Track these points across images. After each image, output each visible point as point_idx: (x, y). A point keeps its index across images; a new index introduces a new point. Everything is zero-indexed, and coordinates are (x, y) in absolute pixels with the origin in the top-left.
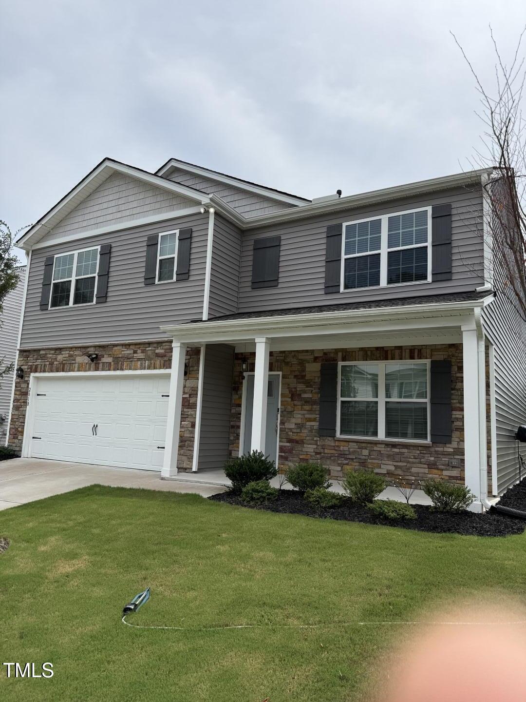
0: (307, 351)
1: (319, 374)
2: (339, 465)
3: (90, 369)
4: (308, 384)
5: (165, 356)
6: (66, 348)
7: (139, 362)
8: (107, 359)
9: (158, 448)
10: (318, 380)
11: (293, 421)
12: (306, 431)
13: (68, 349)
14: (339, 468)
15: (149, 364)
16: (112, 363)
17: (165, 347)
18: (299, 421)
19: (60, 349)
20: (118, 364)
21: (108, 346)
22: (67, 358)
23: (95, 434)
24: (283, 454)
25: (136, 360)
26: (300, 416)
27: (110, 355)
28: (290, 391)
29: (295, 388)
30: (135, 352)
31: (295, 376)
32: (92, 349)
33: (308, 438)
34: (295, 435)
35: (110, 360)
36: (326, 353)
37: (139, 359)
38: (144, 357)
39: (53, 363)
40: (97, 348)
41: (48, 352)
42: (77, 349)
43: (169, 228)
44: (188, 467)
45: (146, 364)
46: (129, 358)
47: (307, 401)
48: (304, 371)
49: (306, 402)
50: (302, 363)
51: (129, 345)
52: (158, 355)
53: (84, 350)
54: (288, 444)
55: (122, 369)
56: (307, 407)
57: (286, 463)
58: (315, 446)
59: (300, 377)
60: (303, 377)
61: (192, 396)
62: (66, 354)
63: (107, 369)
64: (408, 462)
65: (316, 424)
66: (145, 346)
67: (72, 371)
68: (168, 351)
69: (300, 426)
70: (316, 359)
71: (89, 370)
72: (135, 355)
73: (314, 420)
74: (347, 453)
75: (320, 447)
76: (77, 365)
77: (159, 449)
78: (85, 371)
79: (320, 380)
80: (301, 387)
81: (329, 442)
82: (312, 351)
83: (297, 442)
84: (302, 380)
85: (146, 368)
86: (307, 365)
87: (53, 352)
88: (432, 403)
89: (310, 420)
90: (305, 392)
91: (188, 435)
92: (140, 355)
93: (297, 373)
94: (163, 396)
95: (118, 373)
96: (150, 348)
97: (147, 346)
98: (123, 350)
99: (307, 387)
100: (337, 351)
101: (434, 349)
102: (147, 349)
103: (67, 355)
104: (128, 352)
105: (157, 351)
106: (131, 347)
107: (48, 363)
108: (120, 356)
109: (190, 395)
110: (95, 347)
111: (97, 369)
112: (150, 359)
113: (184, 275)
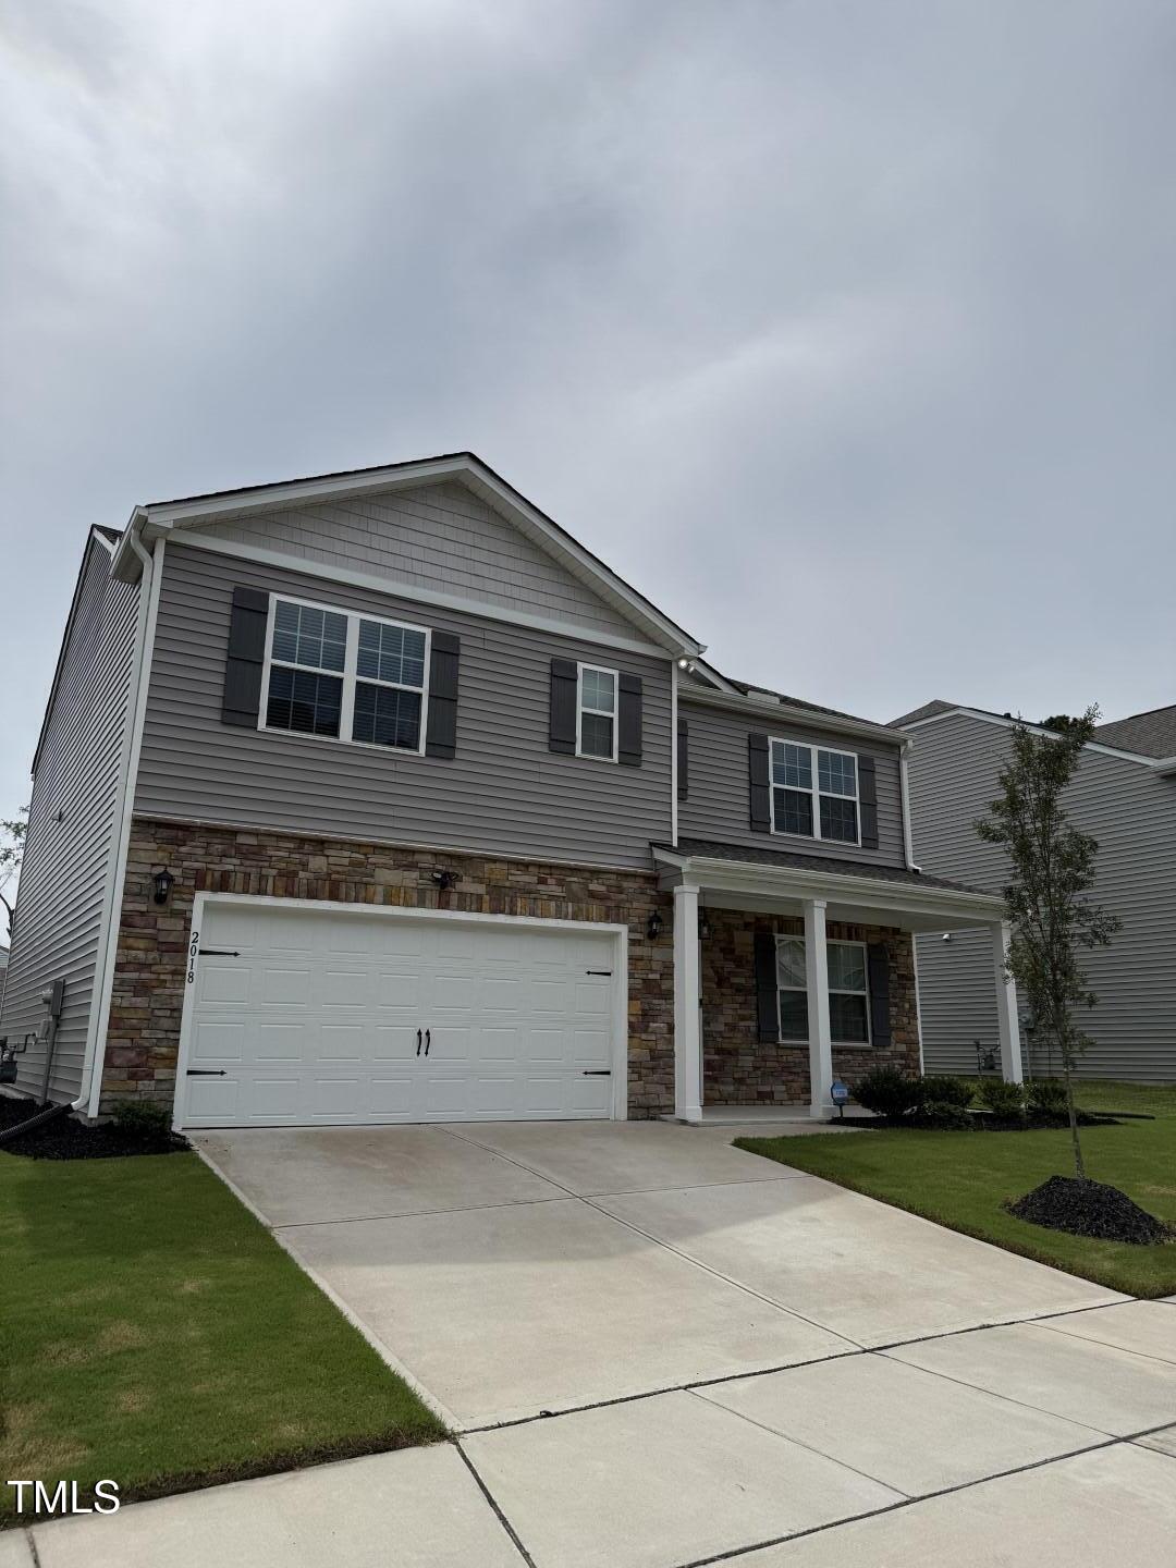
0: (735, 912)
1: (751, 949)
2: (784, 1083)
3: (424, 902)
4: (739, 962)
5: (608, 898)
6: (342, 844)
7: (553, 904)
8: (467, 886)
9: (586, 1073)
10: (751, 958)
11: (722, 1019)
12: (740, 1035)
13: (346, 847)
14: (783, 1088)
15: (576, 908)
16: (487, 898)
17: (608, 883)
18: (730, 1020)
19: (321, 844)
20: (500, 899)
21: (470, 858)
22: (346, 869)
23: (423, 1051)
24: (710, 1073)
25: (545, 897)
26: (730, 1012)
27: (480, 880)
28: (716, 972)
29: (722, 968)
30: (542, 881)
31: (722, 950)
32: (429, 857)
33: (744, 1046)
34: (727, 1041)
35: (481, 889)
36: (759, 918)
37: (552, 897)
38: (564, 894)
39: (295, 874)
40: (442, 858)
41: (267, 841)
42: (377, 851)
43: (595, 660)
44: (668, 1103)
45: (570, 910)
46: (527, 892)
47: (739, 990)
48: (732, 942)
49: (737, 990)
50: (728, 928)
51: (527, 865)
52: (592, 895)
53: (400, 857)
54: (716, 1057)
55: (513, 913)
56: (740, 999)
57: (716, 1086)
58: (752, 1058)
59: (728, 951)
60: (732, 951)
61: (665, 977)
62: (343, 858)
63: (474, 907)
64: (854, 1072)
65: (752, 1024)
66: (564, 872)
67: (365, 902)
68: (614, 889)
69: (732, 1027)
70: (747, 926)
71: (421, 904)
72: (541, 887)
73: (750, 1018)
74: (792, 1064)
75: (759, 1059)
76: (380, 889)
77: (588, 1076)
78: (407, 904)
79: (753, 957)
80: (730, 966)
81: (771, 1051)
82: (742, 913)
83: (730, 1053)
84: (728, 957)
85: (570, 917)
86: (736, 933)
87: (292, 846)
88: (871, 997)
89: (743, 1018)
90: (736, 975)
91: (665, 1047)
92: (552, 888)
93: (723, 945)
94: (589, 973)
95: (501, 919)
96: (575, 879)
97: (569, 873)
98: (512, 872)
99: (737, 966)
100: (772, 917)
101: (870, 929)
102: (569, 879)
103: (346, 862)
104: (526, 878)
105: (592, 887)
106: (531, 869)
107: (274, 872)
108: (507, 884)
109: (661, 975)
110: (436, 854)
111: (443, 904)
112: (575, 899)
113: (631, 757)
